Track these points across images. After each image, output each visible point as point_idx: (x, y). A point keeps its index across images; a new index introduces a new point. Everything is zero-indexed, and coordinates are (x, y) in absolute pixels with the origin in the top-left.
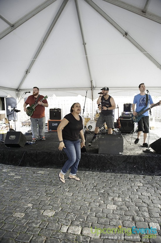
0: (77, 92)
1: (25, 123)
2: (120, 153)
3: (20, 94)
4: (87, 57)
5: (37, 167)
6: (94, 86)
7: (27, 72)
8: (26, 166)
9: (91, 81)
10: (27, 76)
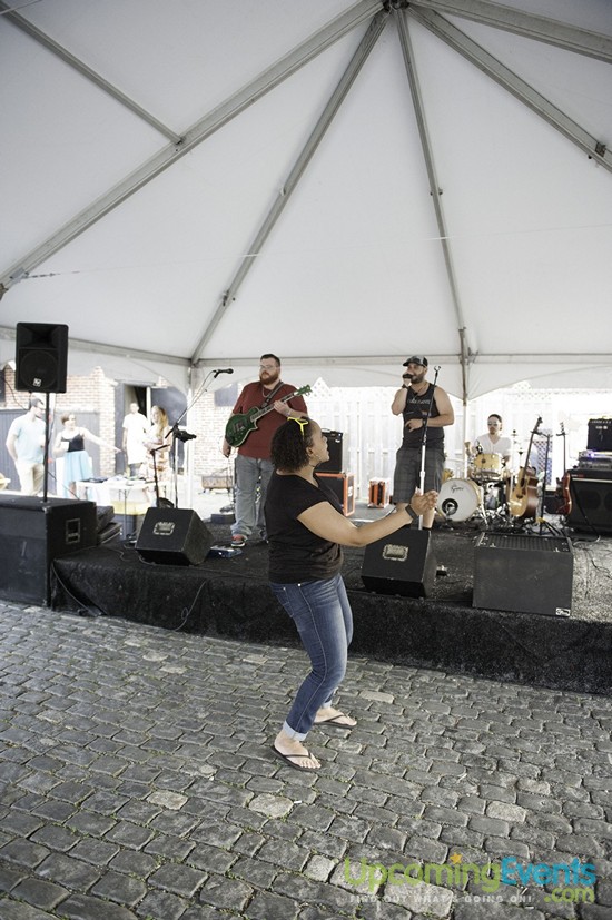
1: (214, 481)
2: (560, 612)
4: (445, 244)
5: (243, 641)
6: (474, 350)
7: (226, 298)
8: (204, 633)
9: (462, 332)
10: (227, 311)
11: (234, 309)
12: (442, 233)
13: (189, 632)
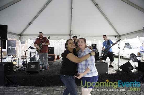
0: (60, 37)
1: (23, 57)
2: (107, 73)
3: (22, 38)
4: (71, 15)
6: (72, 34)
7: (30, 23)
8: (44, 86)
9: (71, 31)
10: (30, 26)
11: (31, 26)
12: (71, 14)
13: (41, 86)
